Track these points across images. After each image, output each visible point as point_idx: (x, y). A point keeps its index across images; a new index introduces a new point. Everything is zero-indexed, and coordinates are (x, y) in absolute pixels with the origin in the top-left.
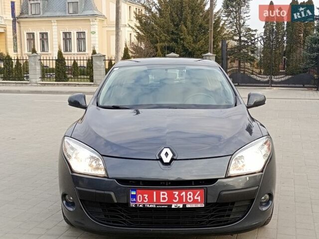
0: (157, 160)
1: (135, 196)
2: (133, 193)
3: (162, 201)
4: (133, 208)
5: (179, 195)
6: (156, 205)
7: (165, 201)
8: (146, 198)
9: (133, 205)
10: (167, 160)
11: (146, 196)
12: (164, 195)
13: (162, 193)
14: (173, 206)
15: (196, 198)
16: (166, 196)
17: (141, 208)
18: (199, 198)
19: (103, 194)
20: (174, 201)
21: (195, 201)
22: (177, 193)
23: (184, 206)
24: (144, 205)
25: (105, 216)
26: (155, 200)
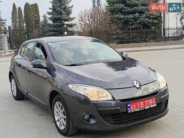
0: (134, 87)
1: (130, 107)
2: (129, 105)
3: (141, 107)
4: (130, 113)
5: (147, 102)
6: (139, 109)
7: (143, 106)
8: (135, 107)
9: (129, 112)
10: (138, 86)
11: (135, 105)
12: (142, 103)
13: (141, 102)
14: (146, 108)
15: (153, 102)
16: (143, 104)
17: (133, 112)
18: (154, 102)
19: (115, 109)
20: (146, 105)
21: (153, 104)
22: (146, 101)
23: (150, 107)
24: (134, 110)
25: (114, 121)
26: (138, 107)
